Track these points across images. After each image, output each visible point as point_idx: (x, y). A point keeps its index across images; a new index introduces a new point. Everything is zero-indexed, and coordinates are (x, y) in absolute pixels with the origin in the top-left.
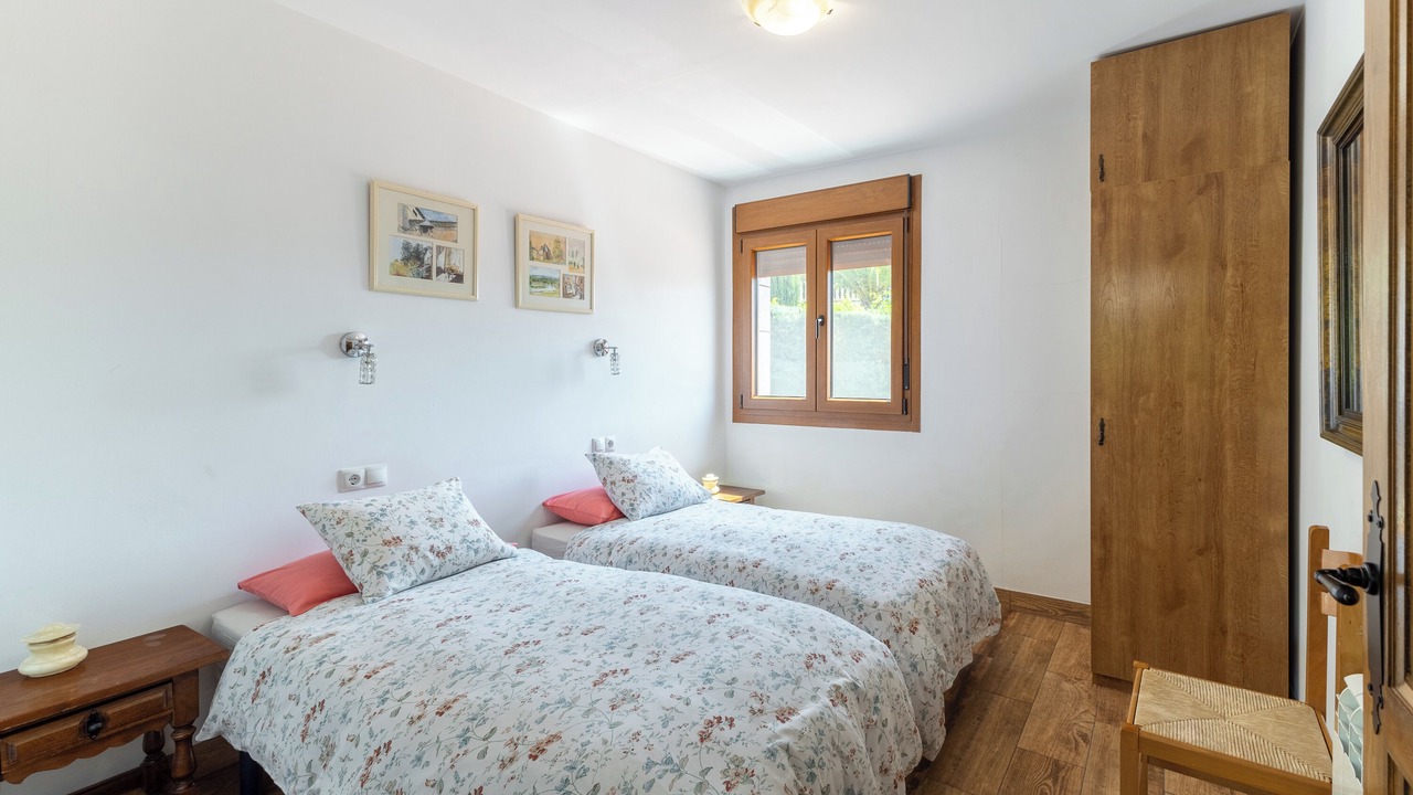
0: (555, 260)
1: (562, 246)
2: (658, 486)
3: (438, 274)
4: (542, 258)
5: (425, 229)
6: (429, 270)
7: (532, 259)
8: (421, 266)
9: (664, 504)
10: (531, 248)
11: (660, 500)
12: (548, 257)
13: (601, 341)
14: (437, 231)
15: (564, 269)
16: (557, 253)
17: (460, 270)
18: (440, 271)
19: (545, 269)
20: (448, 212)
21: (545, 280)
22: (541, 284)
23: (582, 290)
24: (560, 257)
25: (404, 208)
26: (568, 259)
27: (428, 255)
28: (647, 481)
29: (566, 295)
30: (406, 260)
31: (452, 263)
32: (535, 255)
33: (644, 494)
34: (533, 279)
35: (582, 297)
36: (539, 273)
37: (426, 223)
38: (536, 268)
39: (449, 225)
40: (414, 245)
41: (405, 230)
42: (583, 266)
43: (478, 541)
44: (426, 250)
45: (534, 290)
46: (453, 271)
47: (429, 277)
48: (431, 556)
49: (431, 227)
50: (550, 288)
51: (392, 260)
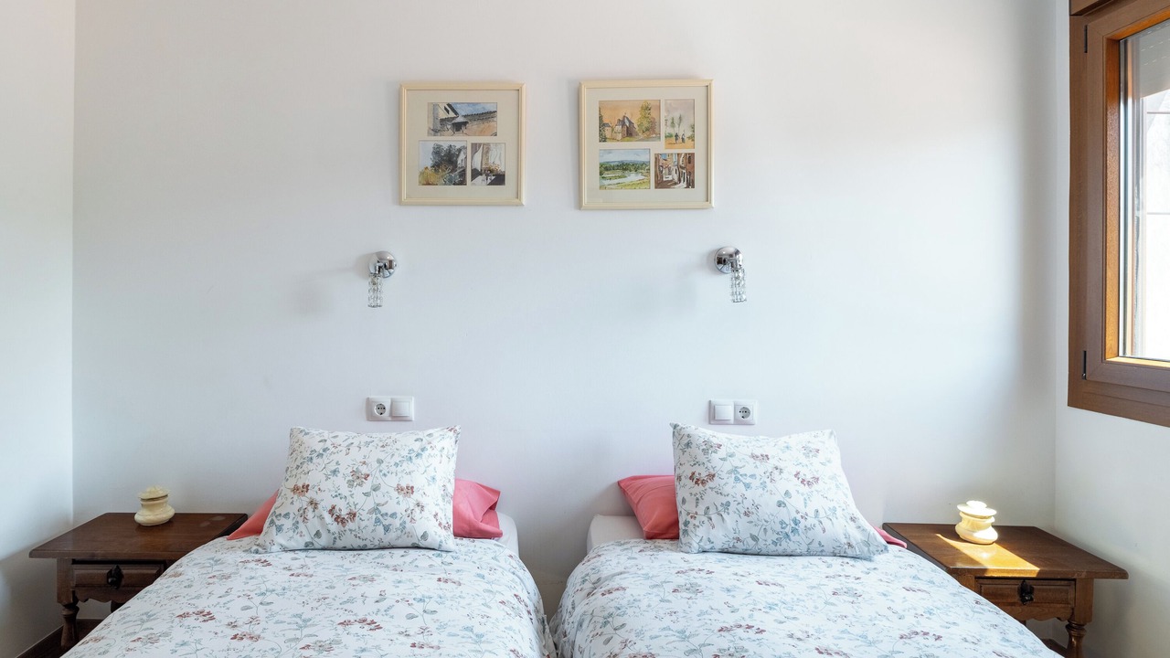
0: (641, 136)
1: (654, 114)
2: (747, 504)
3: (473, 177)
4: (619, 137)
5: (458, 127)
6: (463, 174)
7: (603, 139)
8: (453, 170)
9: (755, 538)
10: (602, 125)
11: (745, 530)
12: (629, 133)
13: (731, 250)
14: (473, 126)
15: (659, 147)
16: (646, 124)
17: (501, 169)
18: (475, 174)
19: (623, 150)
20: (485, 101)
21: (624, 167)
22: (619, 173)
23: (691, 173)
24: (651, 130)
25: (435, 106)
26: (664, 130)
27: (462, 156)
28: (727, 489)
29: (661, 184)
30: (436, 166)
31: (491, 161)
32: (608, 133)
33: (712, 511)
34: (605, 168)
35: (691, 184)
36: (615, 158)
37: (460, 119)
38: (610, 151)
39: (487, 116)
40: (445, 146)
41: (435, 131)
42: (692, 138)
43: (393, 515)
44: (460, 150)
45: (606, 182)
46: (491, 171)
47: (463, 182)
48: (328, 519)
49: (465, 123)
50: (633, 177)
51: (422, 169)
